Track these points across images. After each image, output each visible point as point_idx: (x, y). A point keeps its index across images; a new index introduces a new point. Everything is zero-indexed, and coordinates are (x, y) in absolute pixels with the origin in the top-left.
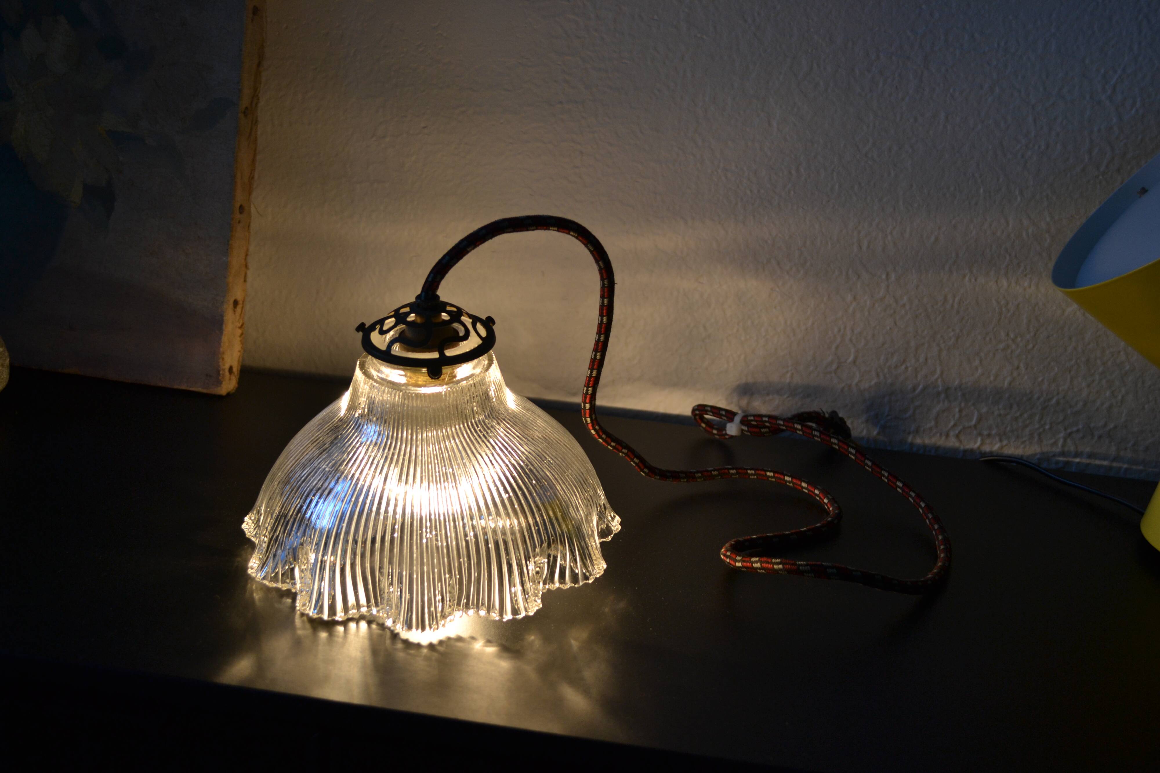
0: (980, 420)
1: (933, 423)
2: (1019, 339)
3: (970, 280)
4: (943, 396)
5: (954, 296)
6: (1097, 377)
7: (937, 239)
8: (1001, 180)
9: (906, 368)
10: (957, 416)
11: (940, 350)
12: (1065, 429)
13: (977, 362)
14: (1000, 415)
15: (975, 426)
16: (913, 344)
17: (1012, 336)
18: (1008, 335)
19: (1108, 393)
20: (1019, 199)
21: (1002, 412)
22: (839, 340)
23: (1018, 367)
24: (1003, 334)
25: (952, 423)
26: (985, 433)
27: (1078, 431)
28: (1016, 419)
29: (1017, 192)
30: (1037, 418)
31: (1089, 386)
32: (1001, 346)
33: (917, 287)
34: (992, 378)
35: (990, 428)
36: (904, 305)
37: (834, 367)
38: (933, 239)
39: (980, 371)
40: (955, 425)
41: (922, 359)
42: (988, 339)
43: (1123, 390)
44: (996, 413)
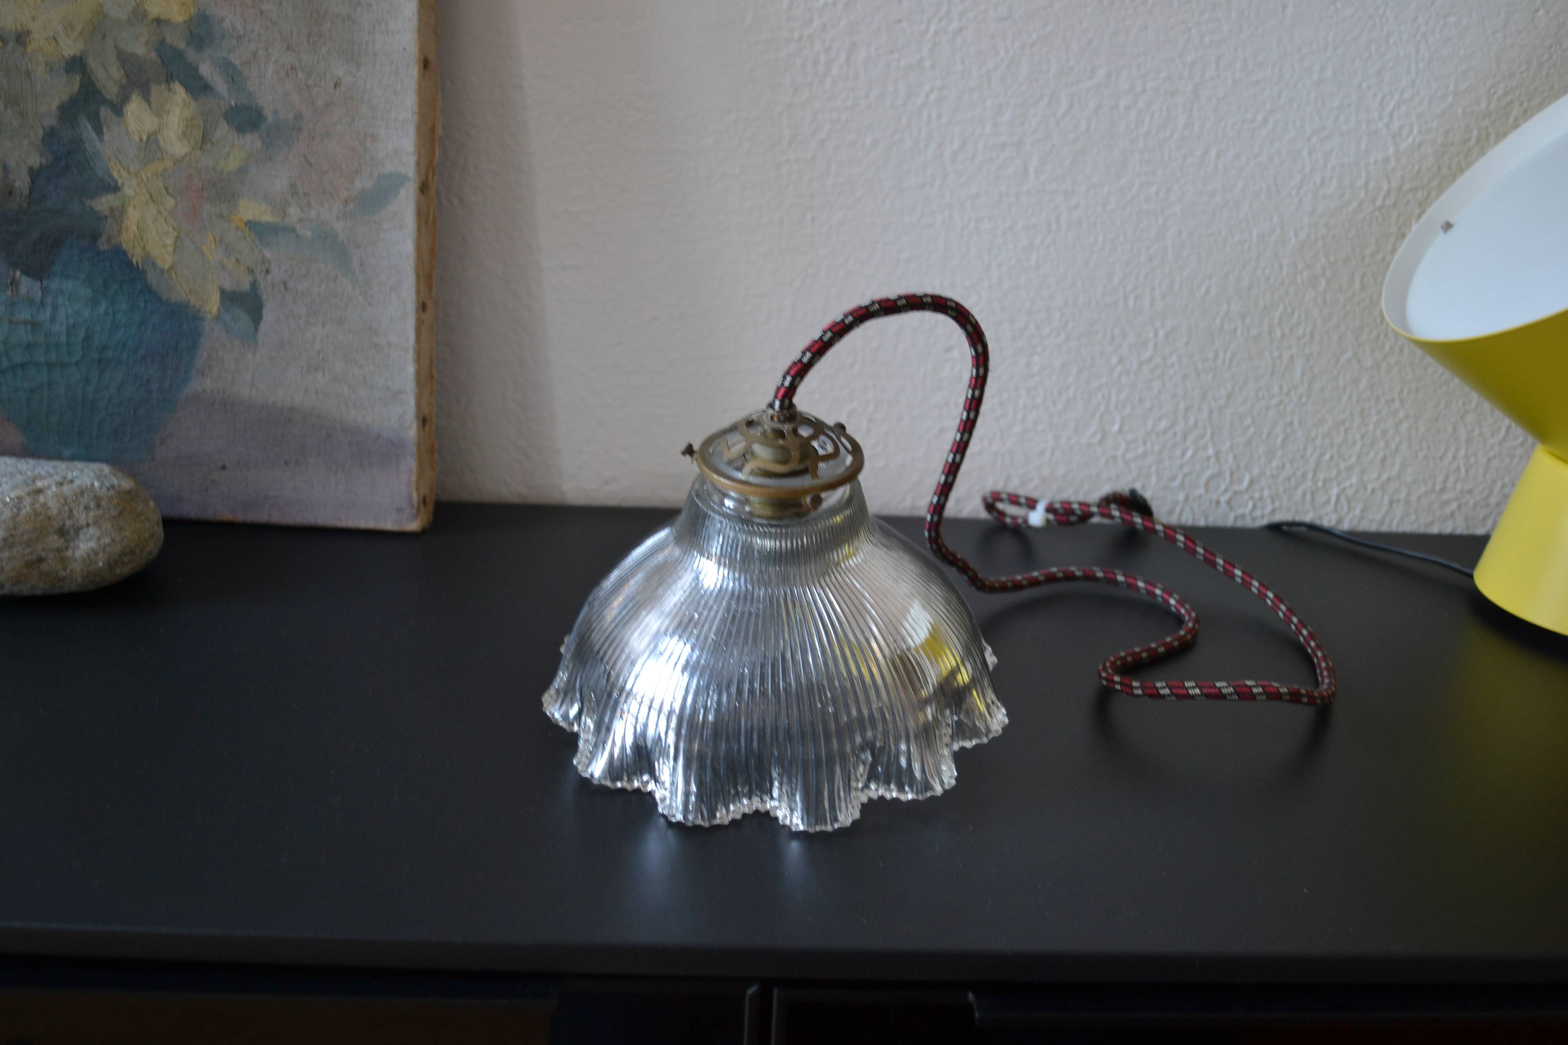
0: (1252, 482)
1: (1202, 491)
2: (1293, 392)
3: (1242, 332)
4: (1213, 460)
5: (1225, 352)
6: (1371, 427)
7: (1208, 291)
8: (1275, 220)
9: (1175, 434)
10: (1228, 479)
11: (1211, 412)
12: (1339, 484)
13: (1249, 421)
14: (1272, 476)
15: (1247, 490)
16: (1182, 406)
17: (1285, 390)
18: (1281, 388)
19: (1382, 444)
20: (1293, 241)
21: (1275, 472)
22: (1103, 408)
23: (1291, 424)
24: (1276, 389)
25: (1222, 487)
26: (1257, 495)
27: (1351, 486)
28: (1288, 479)
29: (1292, 233)
30: (1310, 475)
31: (1363, 437)
32: (1274, 402)
33: (1187, 344)
34: (1264, 437)
35: (1262, 490)
36: (1173, 365)
37: (1098, 437)
38: (1203, 289)
39: (1252, 430)
40: (1226, 490)
41: (1191, 422)
42: (1260, 394)
43: (1397, 439)
44: (1268, 473)
